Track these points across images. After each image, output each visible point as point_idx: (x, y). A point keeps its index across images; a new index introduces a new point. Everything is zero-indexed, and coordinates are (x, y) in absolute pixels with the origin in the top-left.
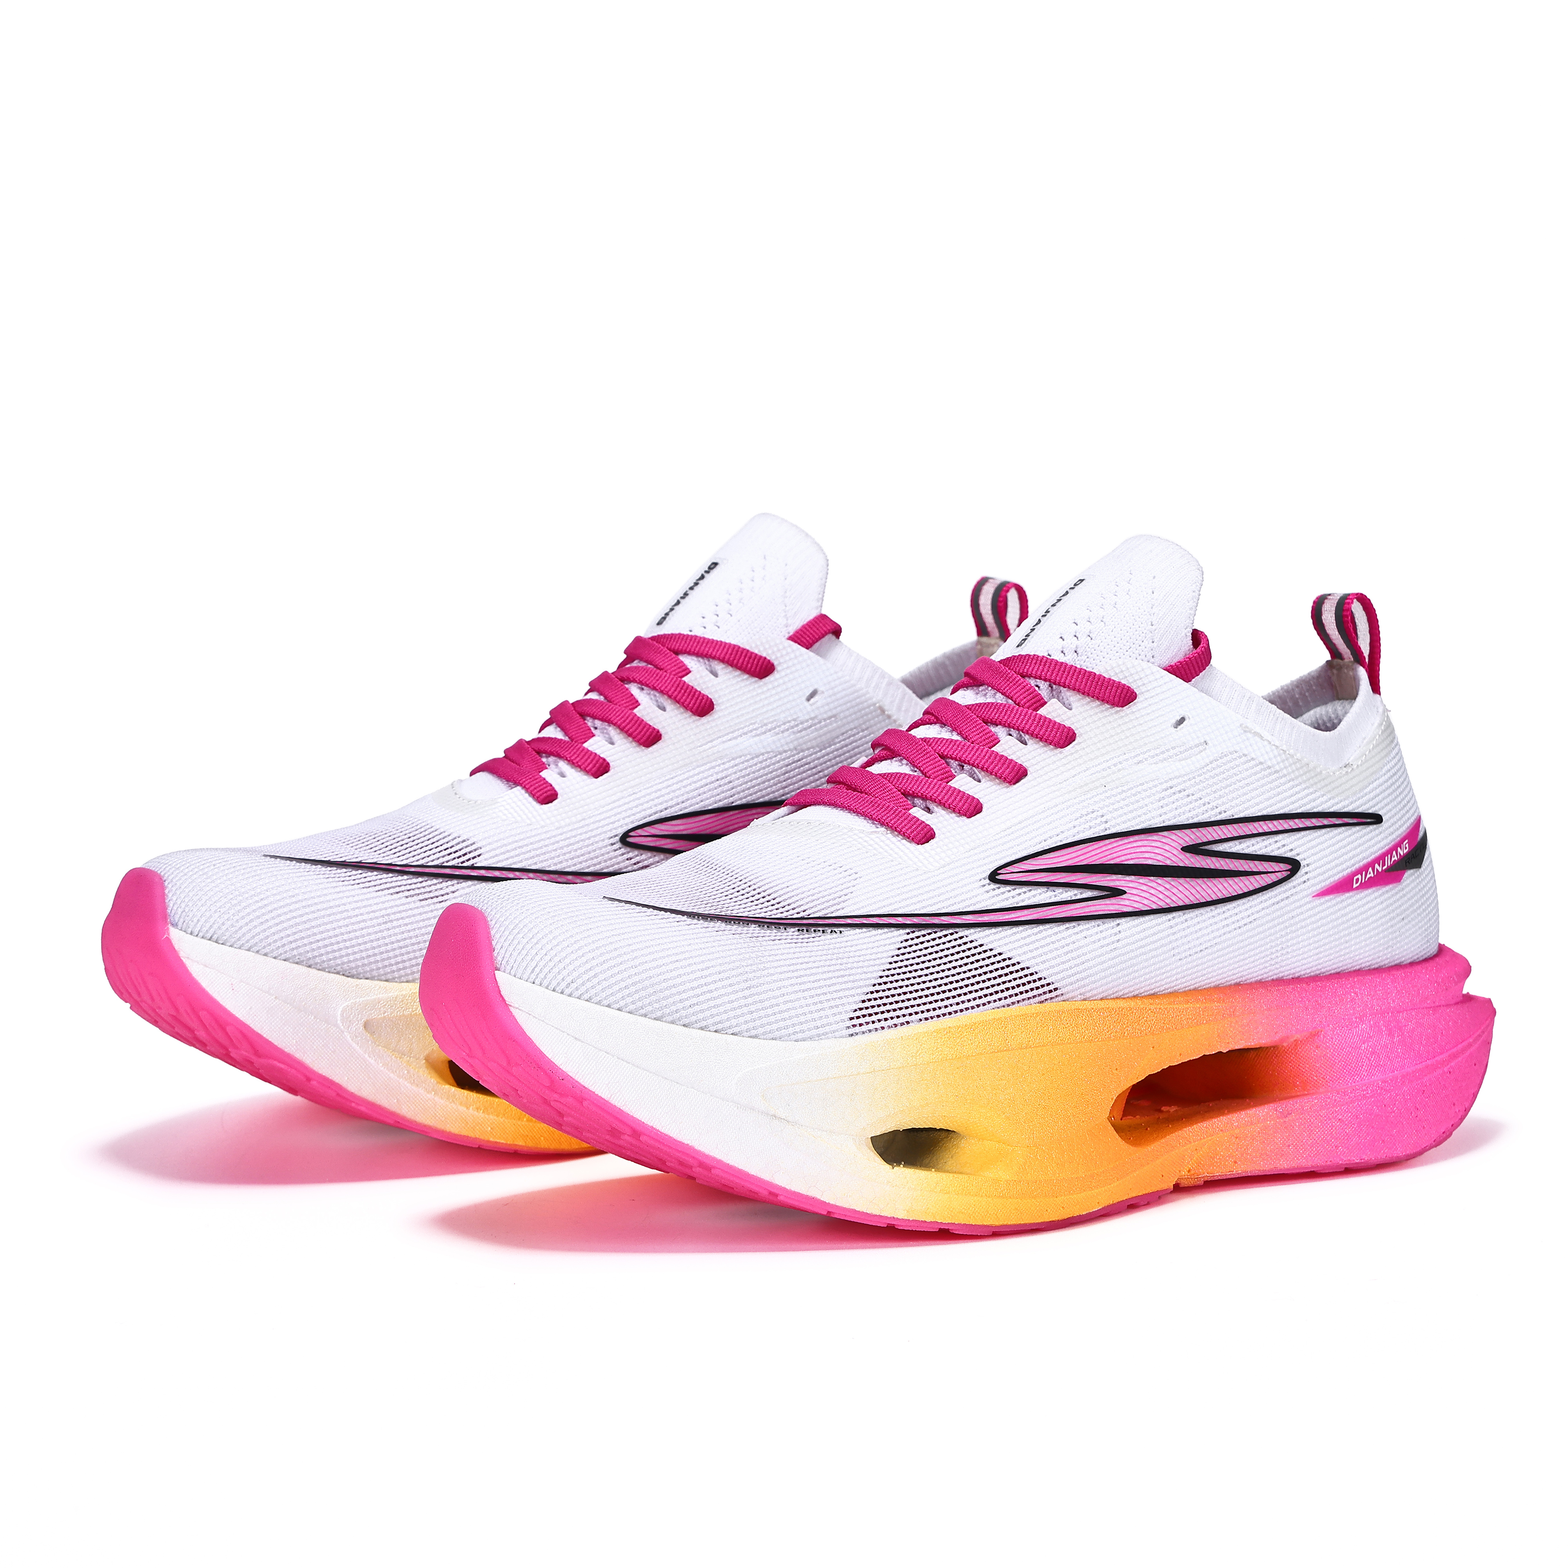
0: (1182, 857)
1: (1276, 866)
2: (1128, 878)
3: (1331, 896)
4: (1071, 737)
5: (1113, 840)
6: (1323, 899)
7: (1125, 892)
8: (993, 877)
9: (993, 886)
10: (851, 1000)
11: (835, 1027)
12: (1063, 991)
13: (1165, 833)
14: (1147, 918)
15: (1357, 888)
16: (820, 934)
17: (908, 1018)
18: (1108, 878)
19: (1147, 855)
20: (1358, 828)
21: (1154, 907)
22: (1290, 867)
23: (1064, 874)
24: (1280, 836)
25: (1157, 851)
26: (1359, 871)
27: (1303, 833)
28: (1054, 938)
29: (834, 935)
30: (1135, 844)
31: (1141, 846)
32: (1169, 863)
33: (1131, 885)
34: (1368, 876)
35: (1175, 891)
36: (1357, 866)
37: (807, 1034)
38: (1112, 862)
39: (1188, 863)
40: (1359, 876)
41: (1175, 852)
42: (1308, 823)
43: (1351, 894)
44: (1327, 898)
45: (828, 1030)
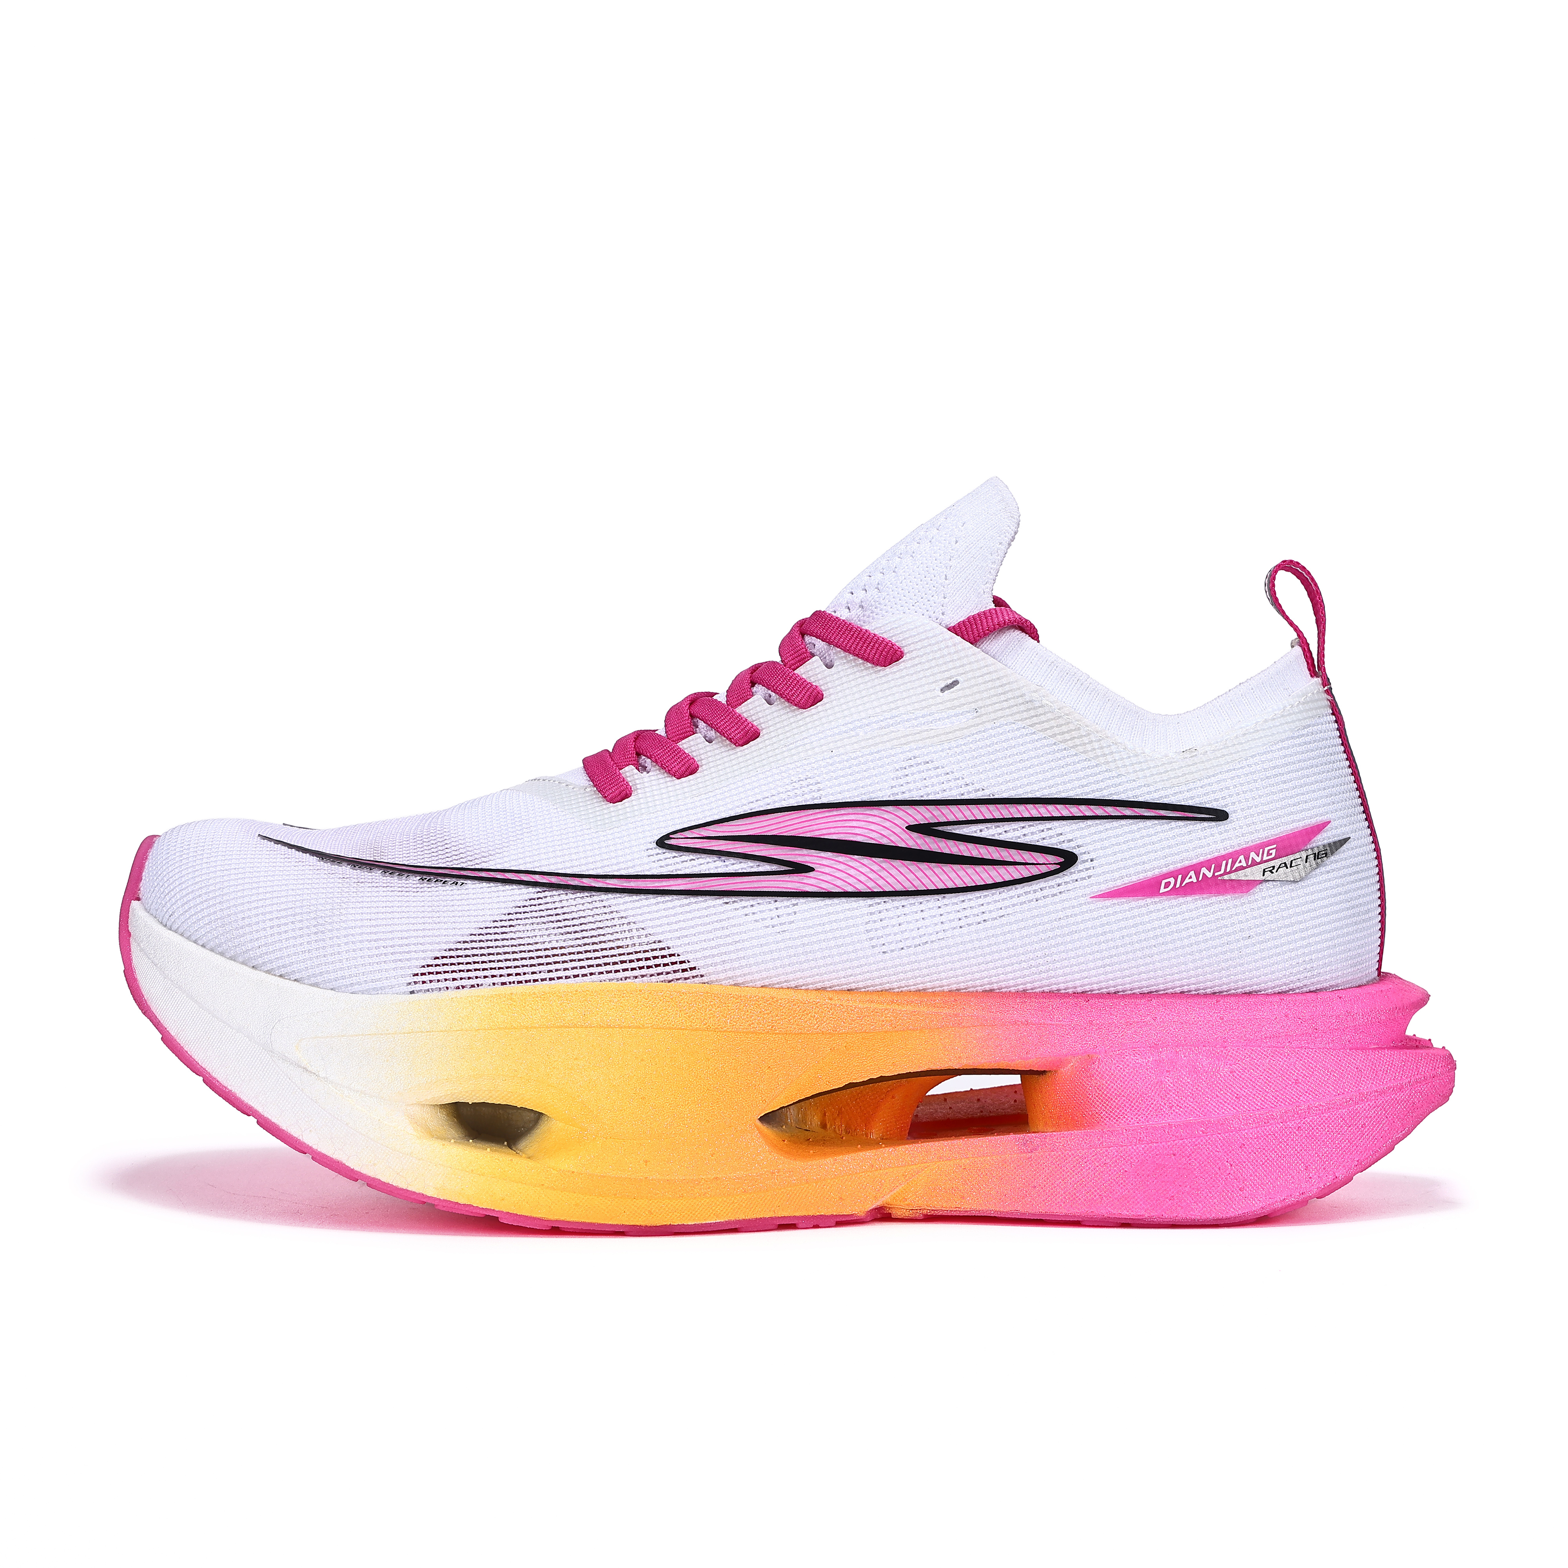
0: (905, 836)
1: (1039, 858)
2: (823, 854)
3: (1123, 900)
4: (815, 698)
5: (818, 811)
6: (1109, 902)
7: (812, 869)
8: (662, 843)
9: (661, 850)
10: (423, 955)
11: (394, 982)
12: (702, 971)
13: (890, 808)
14: (836, 900)
15: (1164, 894)
16: (440, 884)
17: (479, 981)
18: (797, 852)
19: (857, 831)
20: (1181, 823)
21: (850, 889)
22: (1062, 860)
23: (745, 844)
24: (1056, 823)
25: (873, 827)
26: (1174, 874)
27: (1089, 822)
28: (705, 912)
29: (454, 887)
30: (845, 818)
31: (853, 820)
32: (885, 842)
33: (825, 862)
34: (1187, 881)
35: (884, 874)
36: (1172, 868)
37: (364, 987)
38: (808, 835)
39: (912, 845)
40: (1172, 880)
41: (897, 830)
42: (1099, 811)
43: (1157, 899)
44: (1115, 901)
45: (385, 984)
